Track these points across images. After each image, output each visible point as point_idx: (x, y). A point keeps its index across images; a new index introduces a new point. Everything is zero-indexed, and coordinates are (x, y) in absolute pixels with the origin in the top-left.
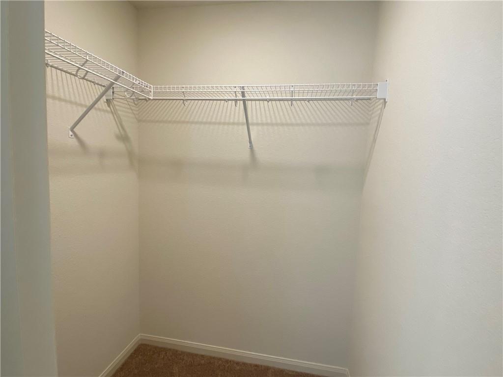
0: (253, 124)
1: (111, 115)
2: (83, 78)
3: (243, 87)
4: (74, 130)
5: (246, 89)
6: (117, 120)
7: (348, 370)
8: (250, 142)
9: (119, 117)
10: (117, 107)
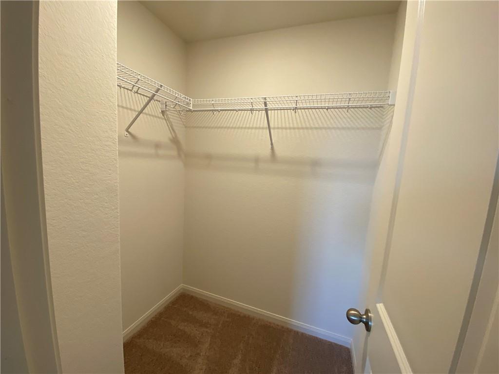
0: (274, 128)
1: (164, 121)
2: (137, 92)
3: (265, 98)
4: (129, 130)
5: (268, 100)
6: (169, 124)
7: (352, 340)
8: (272, 144)
9: (170, 122)
10: (169, 116)
